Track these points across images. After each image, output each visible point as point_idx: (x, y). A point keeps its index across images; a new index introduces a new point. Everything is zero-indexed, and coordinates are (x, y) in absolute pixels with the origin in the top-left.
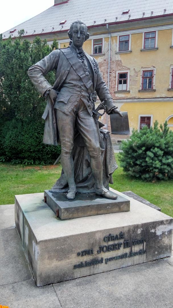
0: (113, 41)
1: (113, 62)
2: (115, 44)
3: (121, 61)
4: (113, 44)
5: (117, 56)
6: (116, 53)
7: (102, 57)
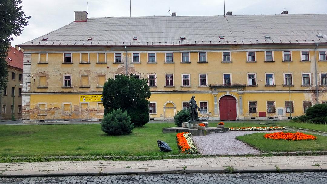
0: (128, 55)
1: (129, 68)
2: (130, 57)
3: (134, 68)
4: (129, 57)
5: (131, 65)
6: (131, 63)
7: (121, 65)
